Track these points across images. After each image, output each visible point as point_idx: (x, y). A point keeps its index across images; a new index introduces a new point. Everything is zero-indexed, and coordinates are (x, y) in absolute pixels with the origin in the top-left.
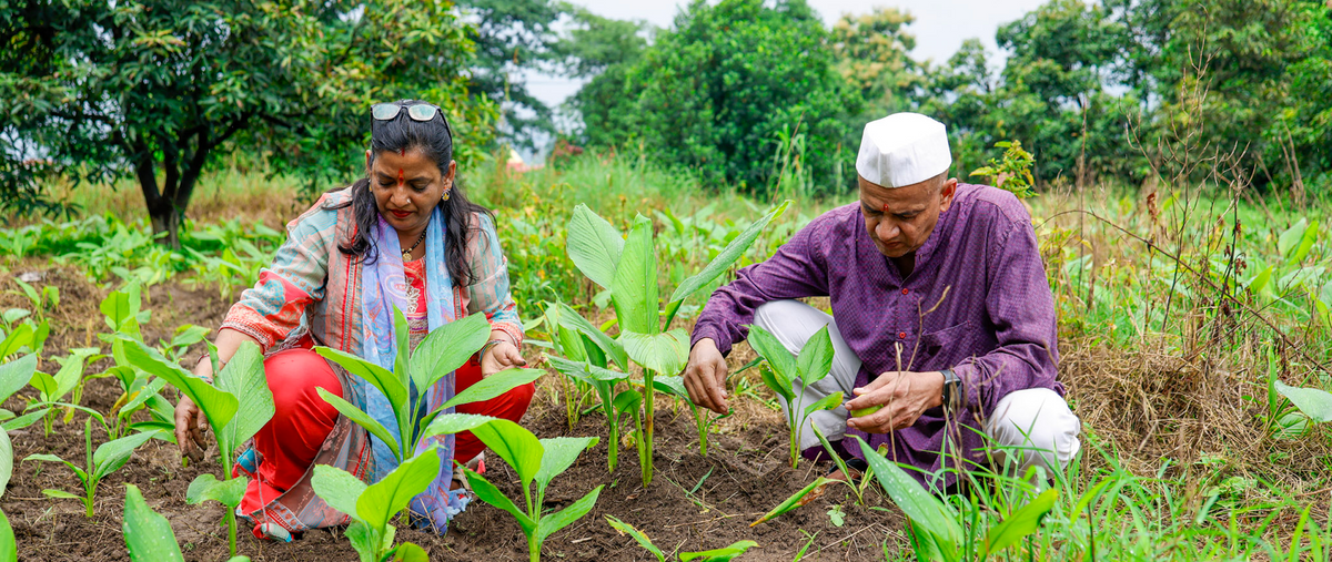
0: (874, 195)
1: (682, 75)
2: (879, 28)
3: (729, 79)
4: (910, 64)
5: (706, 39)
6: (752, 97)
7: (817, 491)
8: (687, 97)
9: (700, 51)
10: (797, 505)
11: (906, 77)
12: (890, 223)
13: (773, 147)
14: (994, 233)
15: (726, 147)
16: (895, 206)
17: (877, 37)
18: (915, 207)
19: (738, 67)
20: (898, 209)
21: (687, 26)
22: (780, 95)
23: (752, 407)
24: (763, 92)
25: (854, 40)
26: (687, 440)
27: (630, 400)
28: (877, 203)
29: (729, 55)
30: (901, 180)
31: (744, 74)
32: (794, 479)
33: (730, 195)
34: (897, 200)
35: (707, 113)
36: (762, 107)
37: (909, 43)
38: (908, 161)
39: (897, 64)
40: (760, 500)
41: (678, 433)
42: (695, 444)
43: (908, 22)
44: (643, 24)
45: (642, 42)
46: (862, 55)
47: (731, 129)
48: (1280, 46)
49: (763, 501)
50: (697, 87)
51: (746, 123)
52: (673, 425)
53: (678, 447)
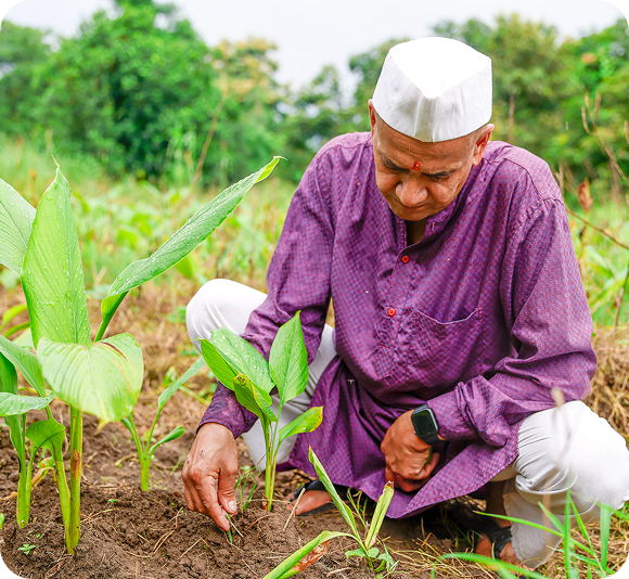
0: (404, 150)
1: (86, 76)
2: (251, 52)
3: (128, 83)
4: (274, 85)
5: (107, 46)
6: (147, 101)
7: (318, 550)
8: (89, 95)
9: (102, 56)
10: (292, 571)
11: (271, 95)
12: (419, 185)
13: (165, 144)
14: (517, 209)
15: (124, 141)
16: (430, 166)
17: (250, 61)
18: (453, 166)
19: (135, 72)
20: (433, 169)
21: (91, 33)
22: (171, 100)
23: (184, 405)
24: (157, 96)
25: (230, 61)
26: (116, 455)
27: (49, 434)
28: (406, 160)
29: (127, 62)
30: (443, 132)
31: (141, 79)
32: (272, 528)
33: (130, 182)
34: (434, 157)
35: (108, 111)
36: (156, 109)
37: (274, 67)
38: (455, 109)
39: (265, 83)
40: (227, 557)
41: (105, 447)
42: (127, 460)
43: (274, 48)
44: (49, 32)
45: (47, 47)
46: (237, 74)
47: (129, 126)
48: (554, 86)
49: (232, 560)
50: (99, 86)
51: (142, 121)
52: (99, 436)
53: (105, 465)
